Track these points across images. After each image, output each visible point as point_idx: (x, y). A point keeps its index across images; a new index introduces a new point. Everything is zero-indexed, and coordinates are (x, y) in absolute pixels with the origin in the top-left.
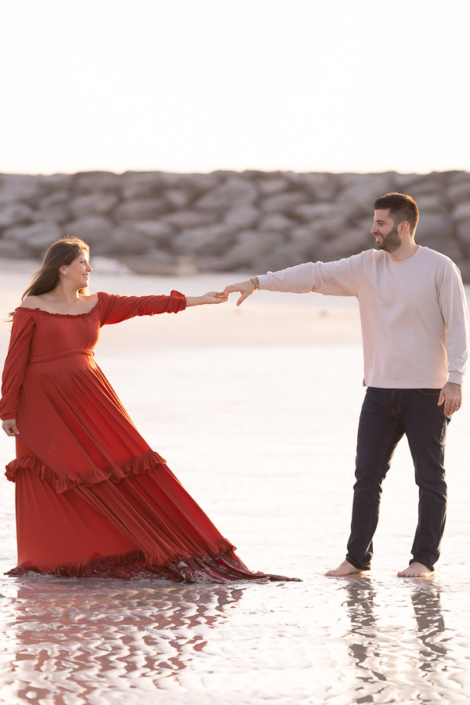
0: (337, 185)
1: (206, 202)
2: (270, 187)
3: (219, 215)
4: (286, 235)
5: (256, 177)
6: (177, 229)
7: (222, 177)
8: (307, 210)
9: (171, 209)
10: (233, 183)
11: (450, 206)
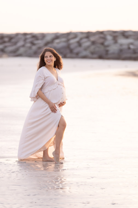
0: (43, 36)
1: (13, 40)
2: (28, 36)
3: (15, 43)
4: (30, 48)
5: (25, 34)
6: (6, 47)
7: (17, 35)
8: (36, 42)
9: (4, 42)
10: (20, 36)
11: (68, 40)
